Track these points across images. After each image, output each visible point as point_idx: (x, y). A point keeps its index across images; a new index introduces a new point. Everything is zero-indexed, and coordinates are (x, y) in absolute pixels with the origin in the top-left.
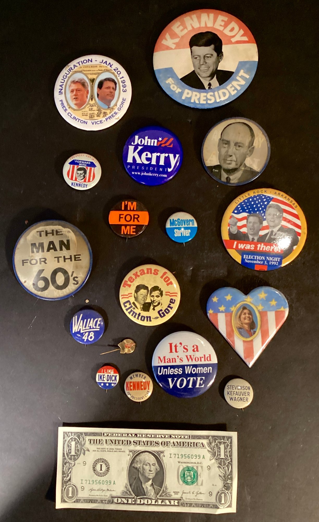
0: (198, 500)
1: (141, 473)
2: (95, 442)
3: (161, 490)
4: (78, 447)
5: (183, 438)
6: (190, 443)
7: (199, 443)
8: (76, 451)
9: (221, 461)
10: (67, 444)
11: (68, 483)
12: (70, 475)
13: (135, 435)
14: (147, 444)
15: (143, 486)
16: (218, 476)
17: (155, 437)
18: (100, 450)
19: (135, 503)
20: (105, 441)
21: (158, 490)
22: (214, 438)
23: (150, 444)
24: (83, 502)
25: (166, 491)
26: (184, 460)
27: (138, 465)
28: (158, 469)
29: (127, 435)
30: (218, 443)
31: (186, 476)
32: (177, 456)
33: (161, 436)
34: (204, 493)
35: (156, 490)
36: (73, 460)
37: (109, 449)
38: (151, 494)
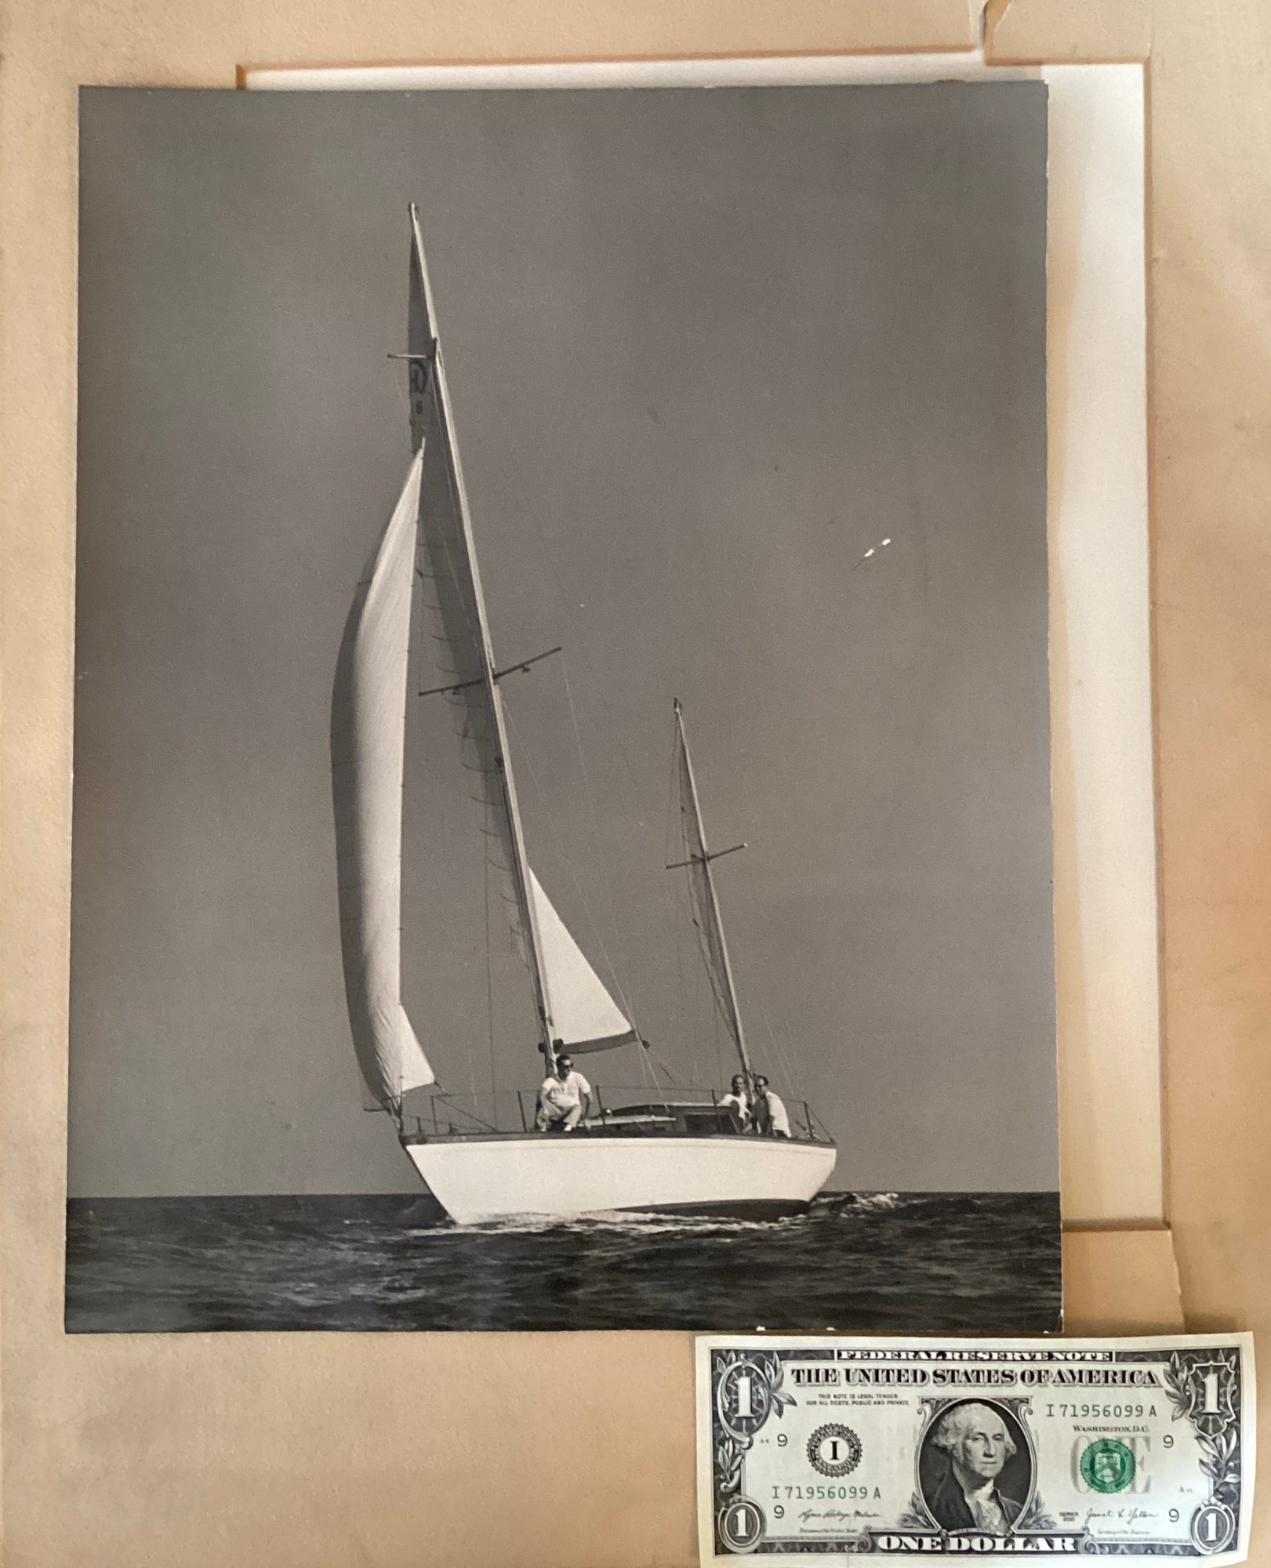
0: (1137, 1533)
1: (958, 1463)
2: (813, 1377)
3: (1021, 1510)
4: (758, 1393)
5: (1090, 1358)
6: (1110, 1374)
7: (1140, 1372)
8: (754, 1406)
9: (1206, 1421)
10: (724, 1386)
11: (732, 1496)
12: (737, 1474)
13: (938, 1355)
14: (975, 1379)
15: (967, 1500)
16: (1198, 1462)
17: (1003, 1358)
18: (828, 1401)
19: (942, 1548)
20: (844, 1374)
21: (1014, 1511)
22: (1187, 1356)
23: (986, 1380)
24: (782, 1549)
25: (1039, 1510)
26: (1089, 1421)
27: (950, 1441)
28: (1011, 1450)
29: (913, 1354)
30: (1198, 1372)
31: (1097, 1467)
32: (1070, 1410)
33: (1022, 1357)
34: (1154, 1514)
35: (1007, 1510)
36: (747, 1431)
37: (856, 1396)
38: (991, 1522)
